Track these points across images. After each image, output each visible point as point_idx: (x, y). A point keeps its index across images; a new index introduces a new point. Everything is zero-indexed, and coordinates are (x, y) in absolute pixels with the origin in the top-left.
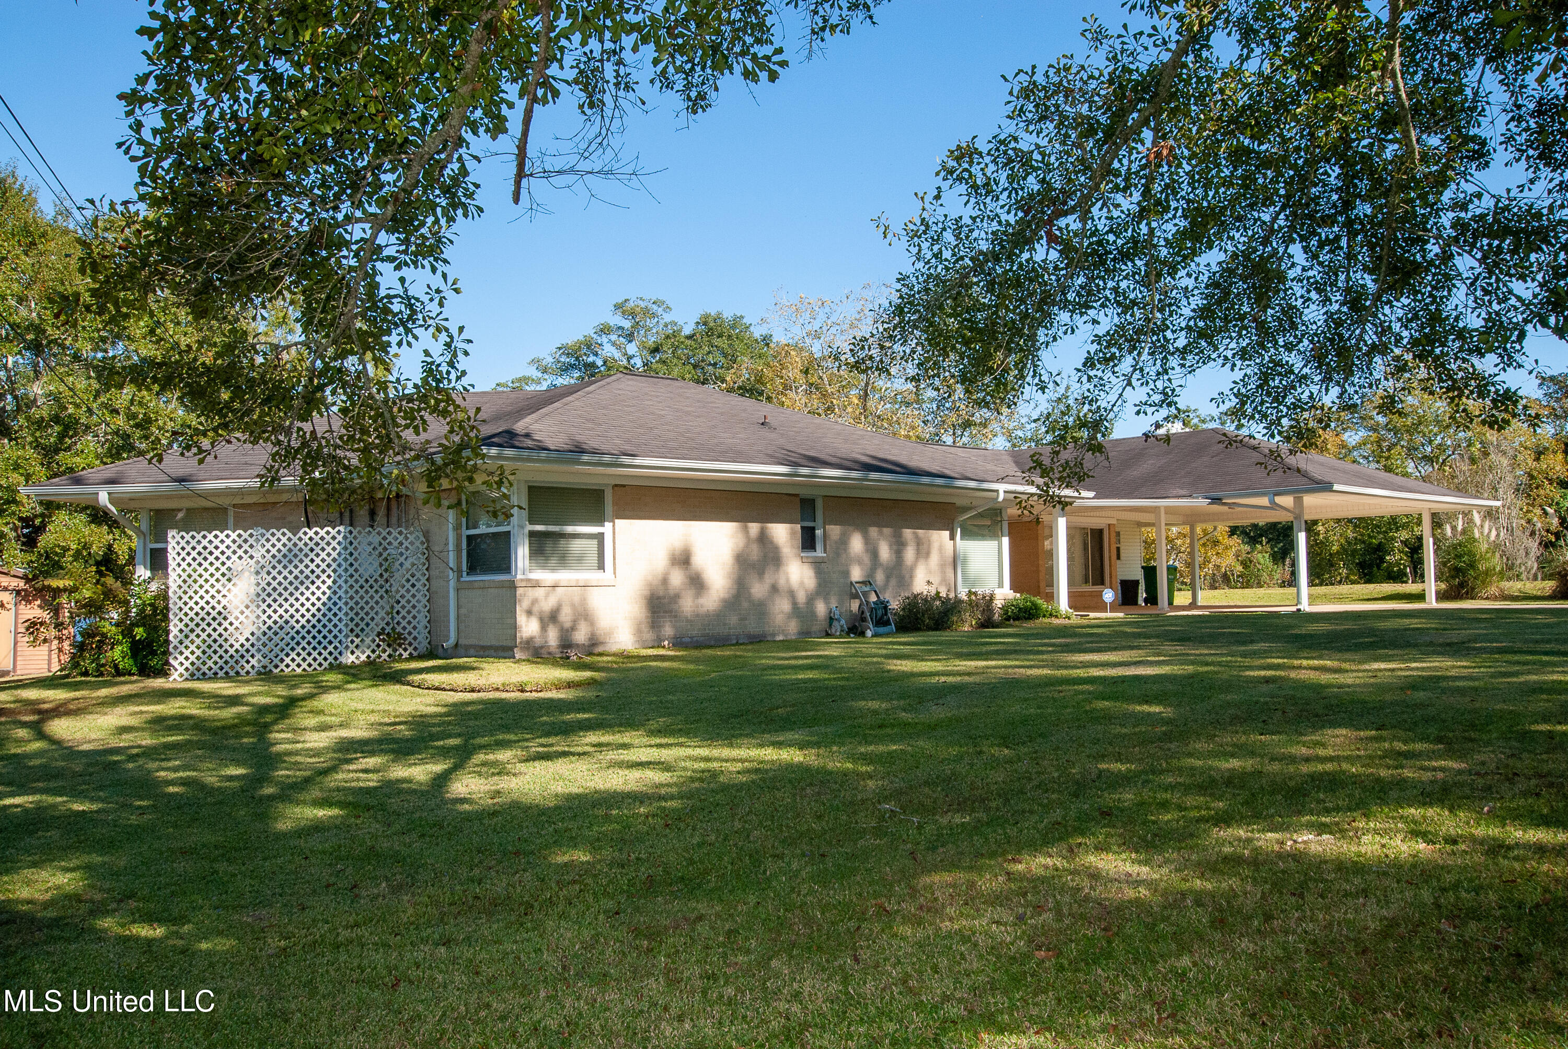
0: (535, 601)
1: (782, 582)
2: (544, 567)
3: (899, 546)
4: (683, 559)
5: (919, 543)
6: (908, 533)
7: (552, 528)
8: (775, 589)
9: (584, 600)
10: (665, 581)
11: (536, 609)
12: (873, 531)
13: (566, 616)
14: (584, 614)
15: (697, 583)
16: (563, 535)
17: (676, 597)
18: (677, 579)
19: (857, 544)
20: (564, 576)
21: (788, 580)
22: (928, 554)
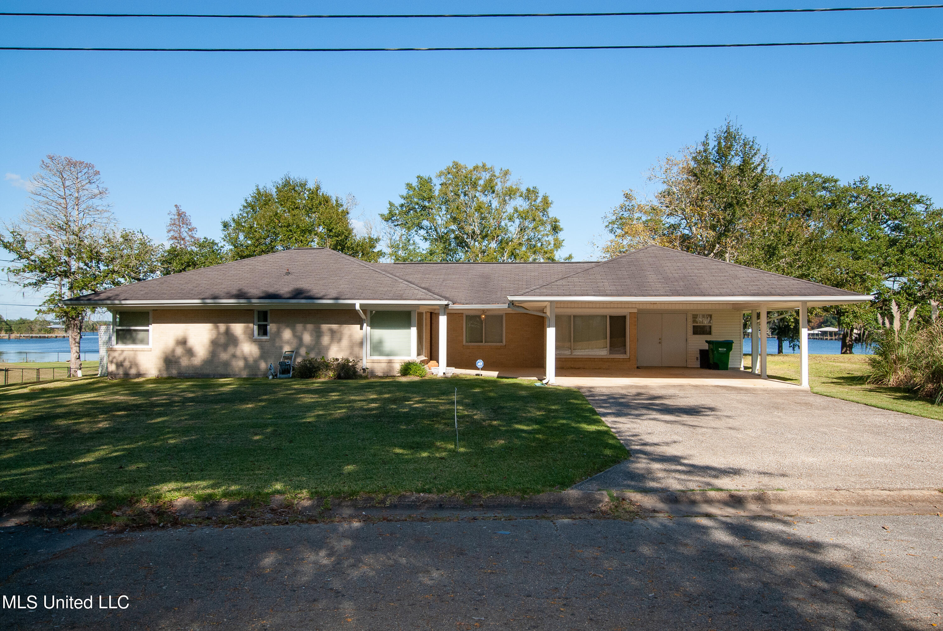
0: (114, 358)
1: (238, 353)
2: (124, 343)
3: (318, 335)
4: (183, 342)
5: (332, 332)
6: (325, 327)
7: (128, 328)
8: (234, 356)
9: (135, 358)
10: (173, 351)
11: (115, 361)
12: (299, 327)
13: (127, 364)
14: (134, 364)
15: (190, 352)
16: (130, 330)
17: (179, 358)
18: (179, 351)
19: (287, 334)
20: (131, 347)
21: (242, 352)
22: (340, 340)
